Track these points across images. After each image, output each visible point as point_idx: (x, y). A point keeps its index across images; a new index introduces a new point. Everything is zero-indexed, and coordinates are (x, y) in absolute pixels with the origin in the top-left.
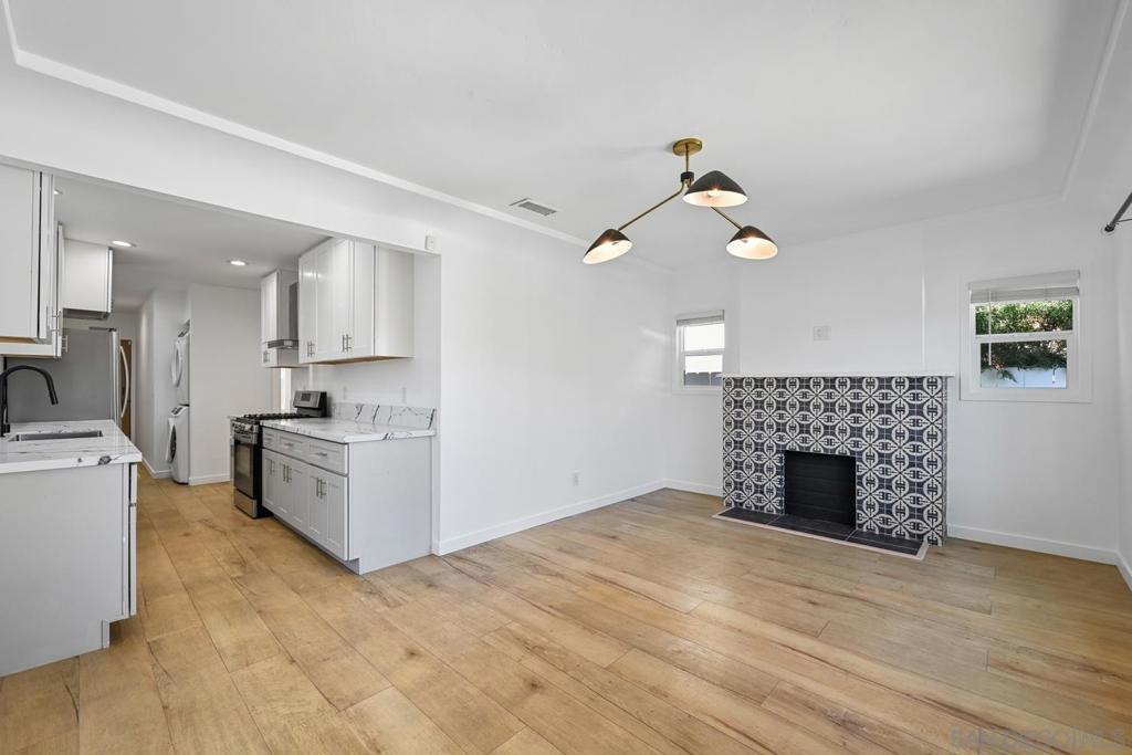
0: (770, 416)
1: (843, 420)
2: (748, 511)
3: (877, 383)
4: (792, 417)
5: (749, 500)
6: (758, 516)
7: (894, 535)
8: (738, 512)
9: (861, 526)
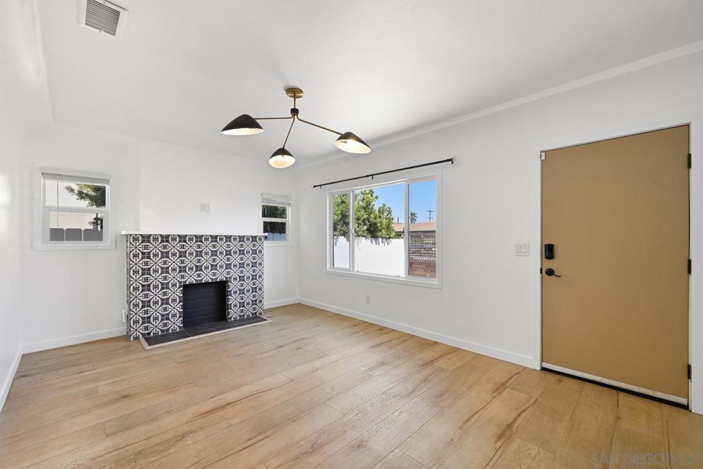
0: (174, 262)
1: (221, 260)
2: (156, 336)
3: (238, 239)
4: (191, 261)
5: (156, 327)
6: (166, 337)
7: (245, 317)
8: (152, 340)
9: (231, 318)
